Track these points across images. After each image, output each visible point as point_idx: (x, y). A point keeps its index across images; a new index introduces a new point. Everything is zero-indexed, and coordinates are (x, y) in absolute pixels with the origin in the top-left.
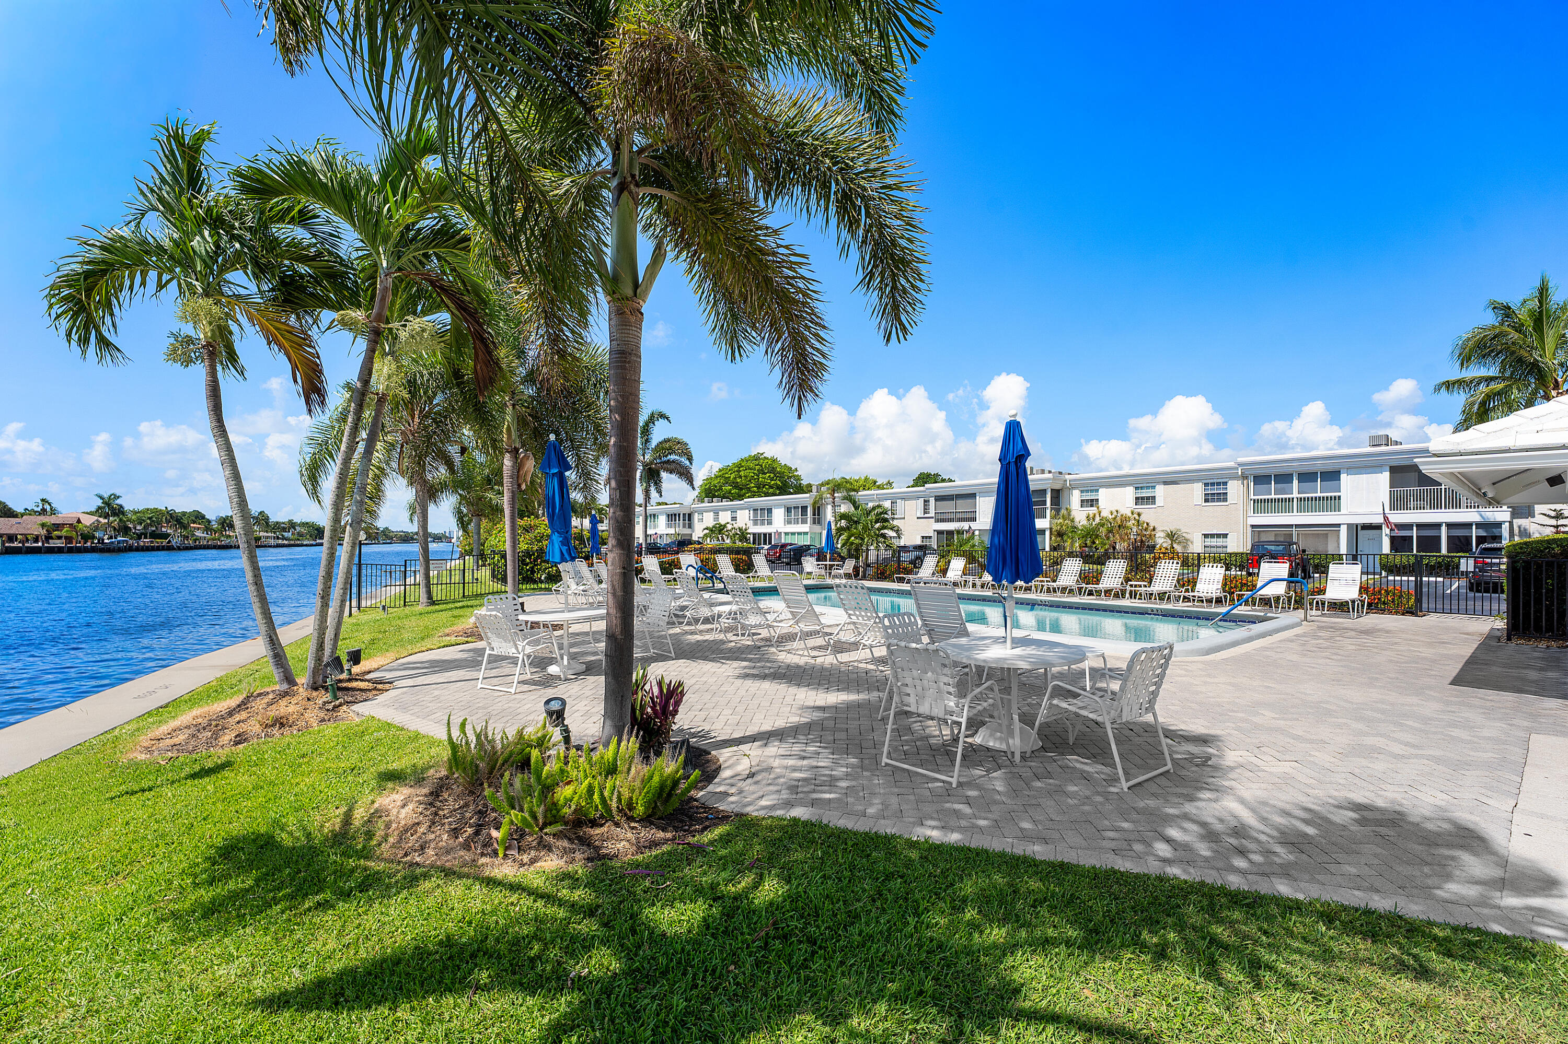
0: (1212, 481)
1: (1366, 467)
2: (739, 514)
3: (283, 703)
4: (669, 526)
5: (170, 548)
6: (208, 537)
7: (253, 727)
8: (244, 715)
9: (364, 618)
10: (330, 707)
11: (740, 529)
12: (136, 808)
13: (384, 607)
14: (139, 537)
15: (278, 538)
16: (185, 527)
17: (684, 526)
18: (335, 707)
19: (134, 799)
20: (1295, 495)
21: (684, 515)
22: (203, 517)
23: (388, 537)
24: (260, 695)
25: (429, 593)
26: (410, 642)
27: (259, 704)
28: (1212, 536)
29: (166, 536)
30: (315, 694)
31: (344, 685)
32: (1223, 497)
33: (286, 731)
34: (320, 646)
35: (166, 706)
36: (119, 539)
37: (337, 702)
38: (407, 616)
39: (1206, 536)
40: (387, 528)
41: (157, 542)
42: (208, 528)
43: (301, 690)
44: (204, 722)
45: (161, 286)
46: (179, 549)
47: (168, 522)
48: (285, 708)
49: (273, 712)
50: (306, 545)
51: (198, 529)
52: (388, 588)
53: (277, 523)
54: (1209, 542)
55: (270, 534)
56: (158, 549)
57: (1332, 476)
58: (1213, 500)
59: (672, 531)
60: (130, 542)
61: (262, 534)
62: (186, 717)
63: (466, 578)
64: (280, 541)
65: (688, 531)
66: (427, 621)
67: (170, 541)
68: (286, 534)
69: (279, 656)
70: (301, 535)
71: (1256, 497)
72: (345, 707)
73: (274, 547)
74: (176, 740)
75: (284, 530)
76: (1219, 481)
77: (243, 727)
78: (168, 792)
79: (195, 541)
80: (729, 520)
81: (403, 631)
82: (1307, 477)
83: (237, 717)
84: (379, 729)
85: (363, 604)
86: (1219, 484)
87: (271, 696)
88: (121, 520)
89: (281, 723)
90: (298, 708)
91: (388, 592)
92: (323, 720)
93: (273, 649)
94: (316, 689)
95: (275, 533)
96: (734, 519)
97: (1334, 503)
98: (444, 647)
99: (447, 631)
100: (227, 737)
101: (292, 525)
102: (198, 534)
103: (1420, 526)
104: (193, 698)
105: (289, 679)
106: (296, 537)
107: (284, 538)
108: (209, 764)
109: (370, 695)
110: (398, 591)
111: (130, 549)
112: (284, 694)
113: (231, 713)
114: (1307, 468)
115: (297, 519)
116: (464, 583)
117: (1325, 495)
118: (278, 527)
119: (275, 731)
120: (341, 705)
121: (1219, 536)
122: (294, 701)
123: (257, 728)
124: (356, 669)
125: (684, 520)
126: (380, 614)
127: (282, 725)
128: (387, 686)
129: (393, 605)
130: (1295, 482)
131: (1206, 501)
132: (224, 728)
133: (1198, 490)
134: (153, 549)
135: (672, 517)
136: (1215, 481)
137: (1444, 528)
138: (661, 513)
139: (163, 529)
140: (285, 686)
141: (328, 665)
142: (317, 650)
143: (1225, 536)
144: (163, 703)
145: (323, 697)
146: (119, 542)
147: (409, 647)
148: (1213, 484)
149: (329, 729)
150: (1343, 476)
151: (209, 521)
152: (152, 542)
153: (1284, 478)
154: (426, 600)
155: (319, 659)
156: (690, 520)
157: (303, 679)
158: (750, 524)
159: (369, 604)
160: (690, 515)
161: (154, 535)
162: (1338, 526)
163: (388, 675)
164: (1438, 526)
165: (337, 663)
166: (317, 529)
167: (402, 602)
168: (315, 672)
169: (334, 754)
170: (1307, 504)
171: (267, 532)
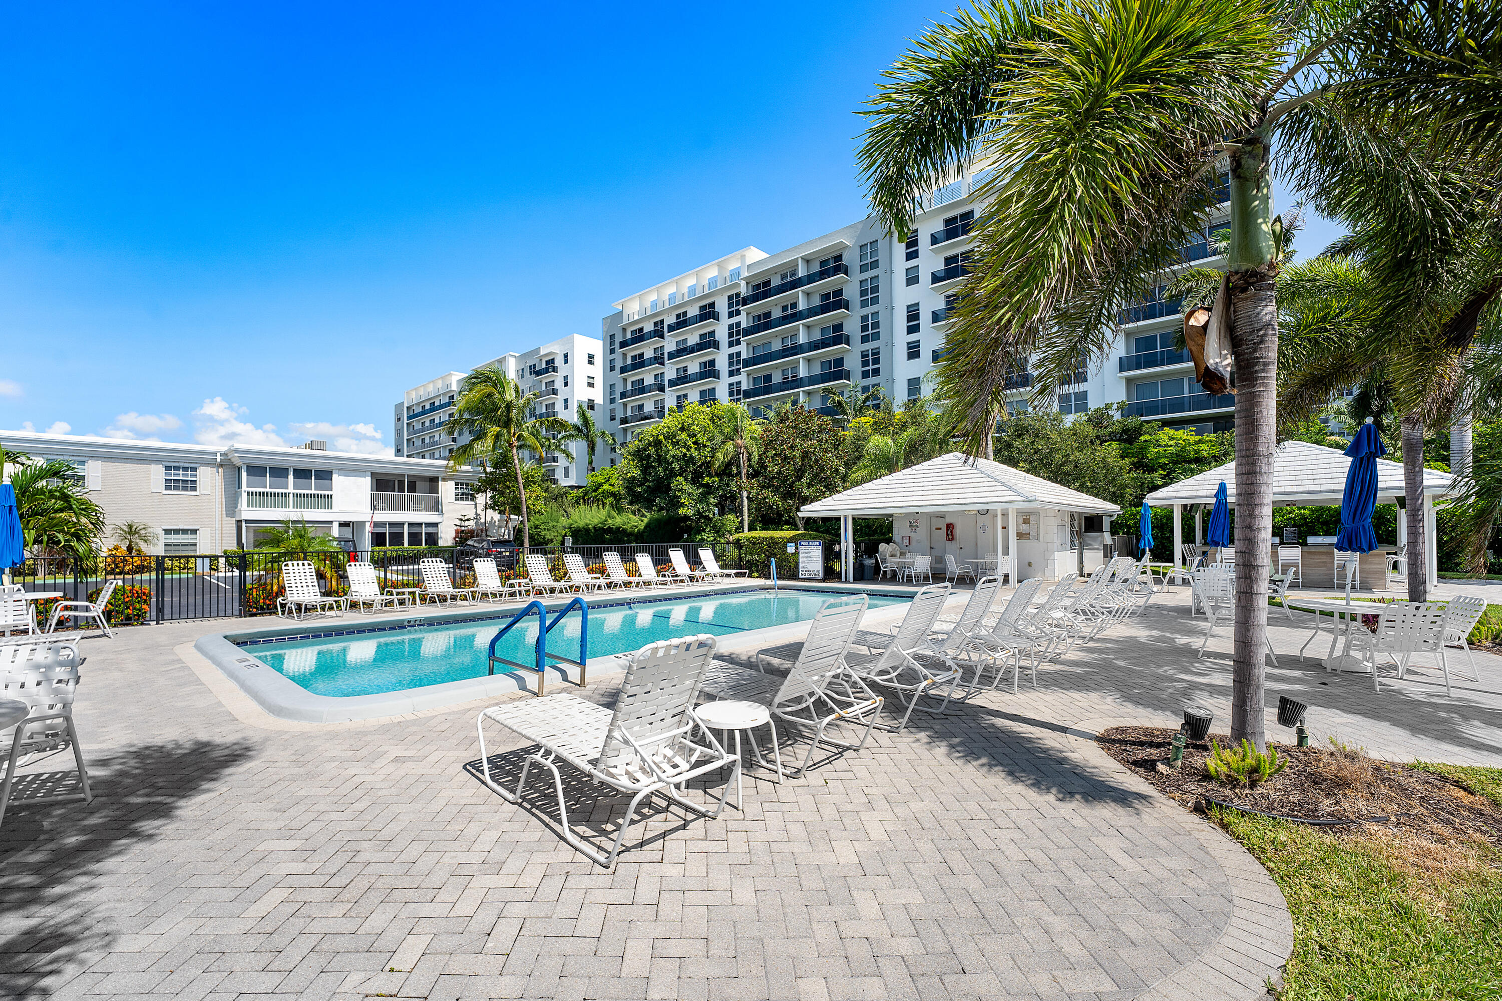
0: (177, 464)
1: (354, 470)
20: (291, 490)
28: (177, 532)
32: (192, 485)
39: (167, 532)
54: (174, 539)
57: (325, 475)
58: (177, 488)
71: (250, 490)
76: (186, 465)
82: (302, 474)
86: (185, 469)
97: (326, 501)
103: (392, 524)
114: (303, 465)
117: (320, 492)
121: (185, 531)
130: (291, 477)
131: (168, 488)
133: (157, 473)
136: (181, 465)
137: (406, 526)
143: (194, 531)
148: (177, 468)
150: (335, 477)
153: (279, 472)
162: (331, 522)
164: (402, 524)
170: (302, 500)
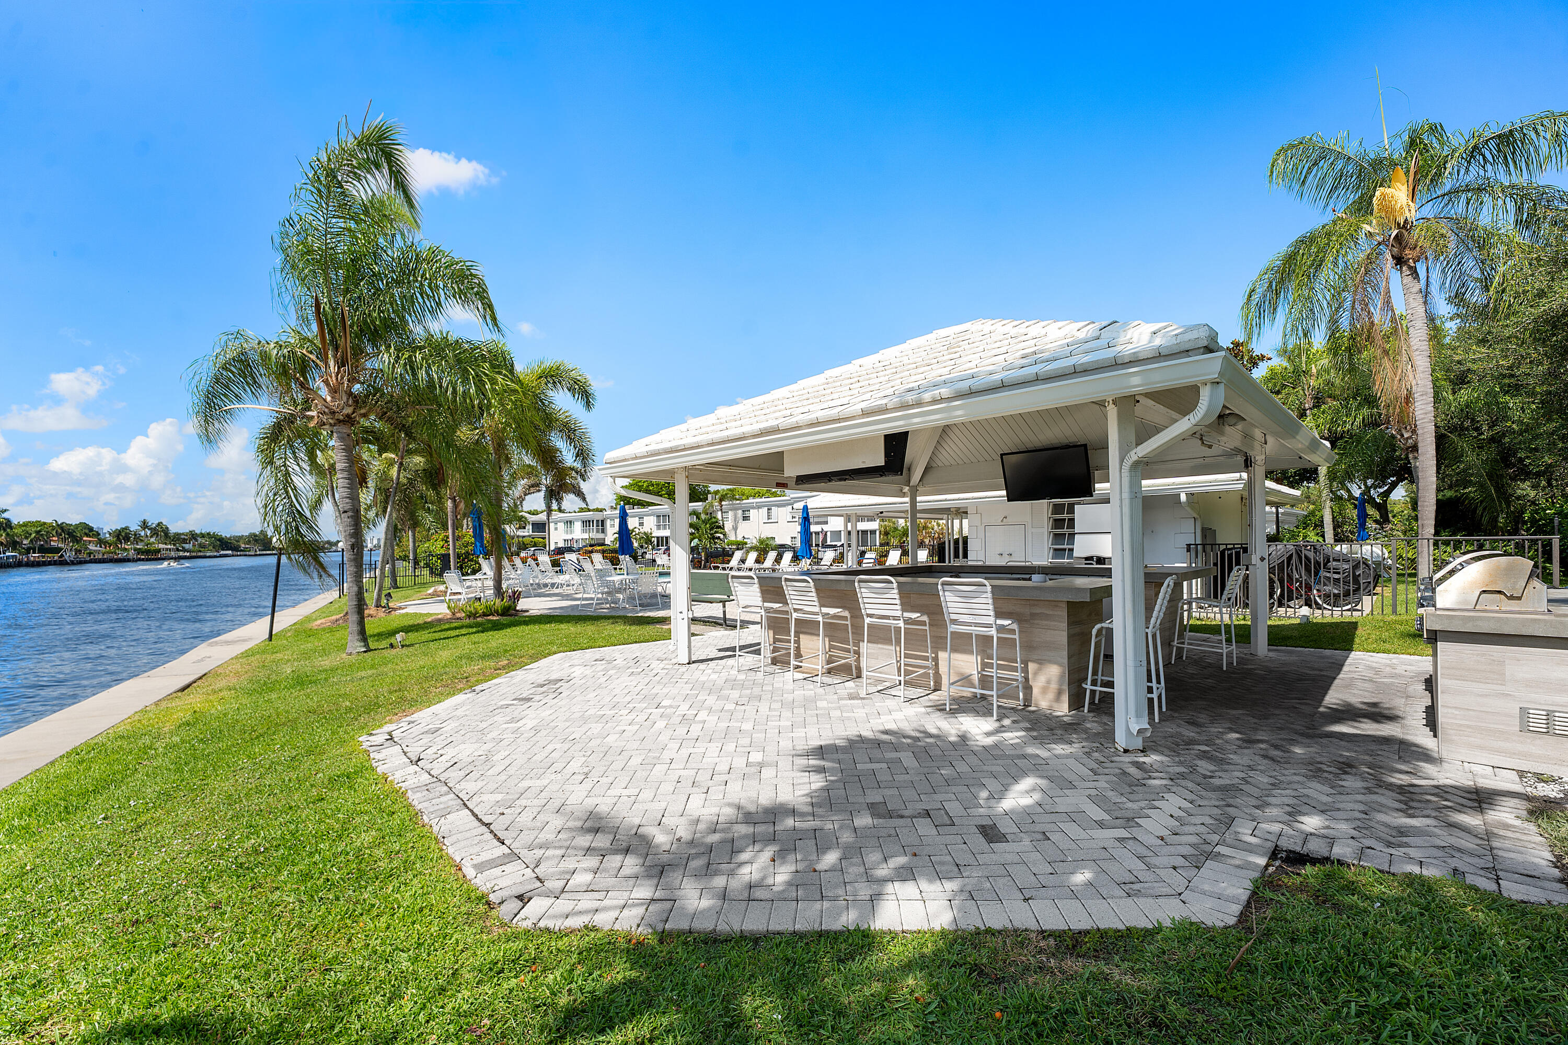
2: (646, 520)
4: (583, 531)
5: (62, 563)
6: (103, 550)
11: (645, 533)
14: (28, 551)
15: (178, 550)
16: (76, 540)
17: (598, 532)
21: (598, 521)
22: (94, 530)
29: (57, 550)
36: (8, 554)
41: (49, 557)
42: (101, 542)
46: (73, 563)
47: (59, 535)
50: (210, 557)
51: (90, 542)
53: (178, 533)
55: (169, 547)
56: (50, 563)
59: (586, 536)
60: (19, 557)
61: (161, 546)
64: (181, 554)
65: (601, 536)
67: (62, 556)
68: (186, 546)
70: (202, 546)
73: (176, 559)
75: (184, 541)
79: (90, 554)
80: (637, 525)
88: (8, 534)
95: (174, 545)
96: (641, 524)
101: (193, 536)
102: (92, 547)
106: (197, 548)
107: (184, 550)
111: (19, 564)
115: (198, 530)
118: (178, 539)
125: (598, 526)
134: (44, 564)
135: (586, 523)
138: (577, 520)
139: (52, 543)
146: (8, 557)
151: (101, 535)
152: (43, 557)
156: (602, 525)
158: (654, 528)
160: (602, 521)
161: (42, 550)
166: (219, 540)
171: (166, 544)
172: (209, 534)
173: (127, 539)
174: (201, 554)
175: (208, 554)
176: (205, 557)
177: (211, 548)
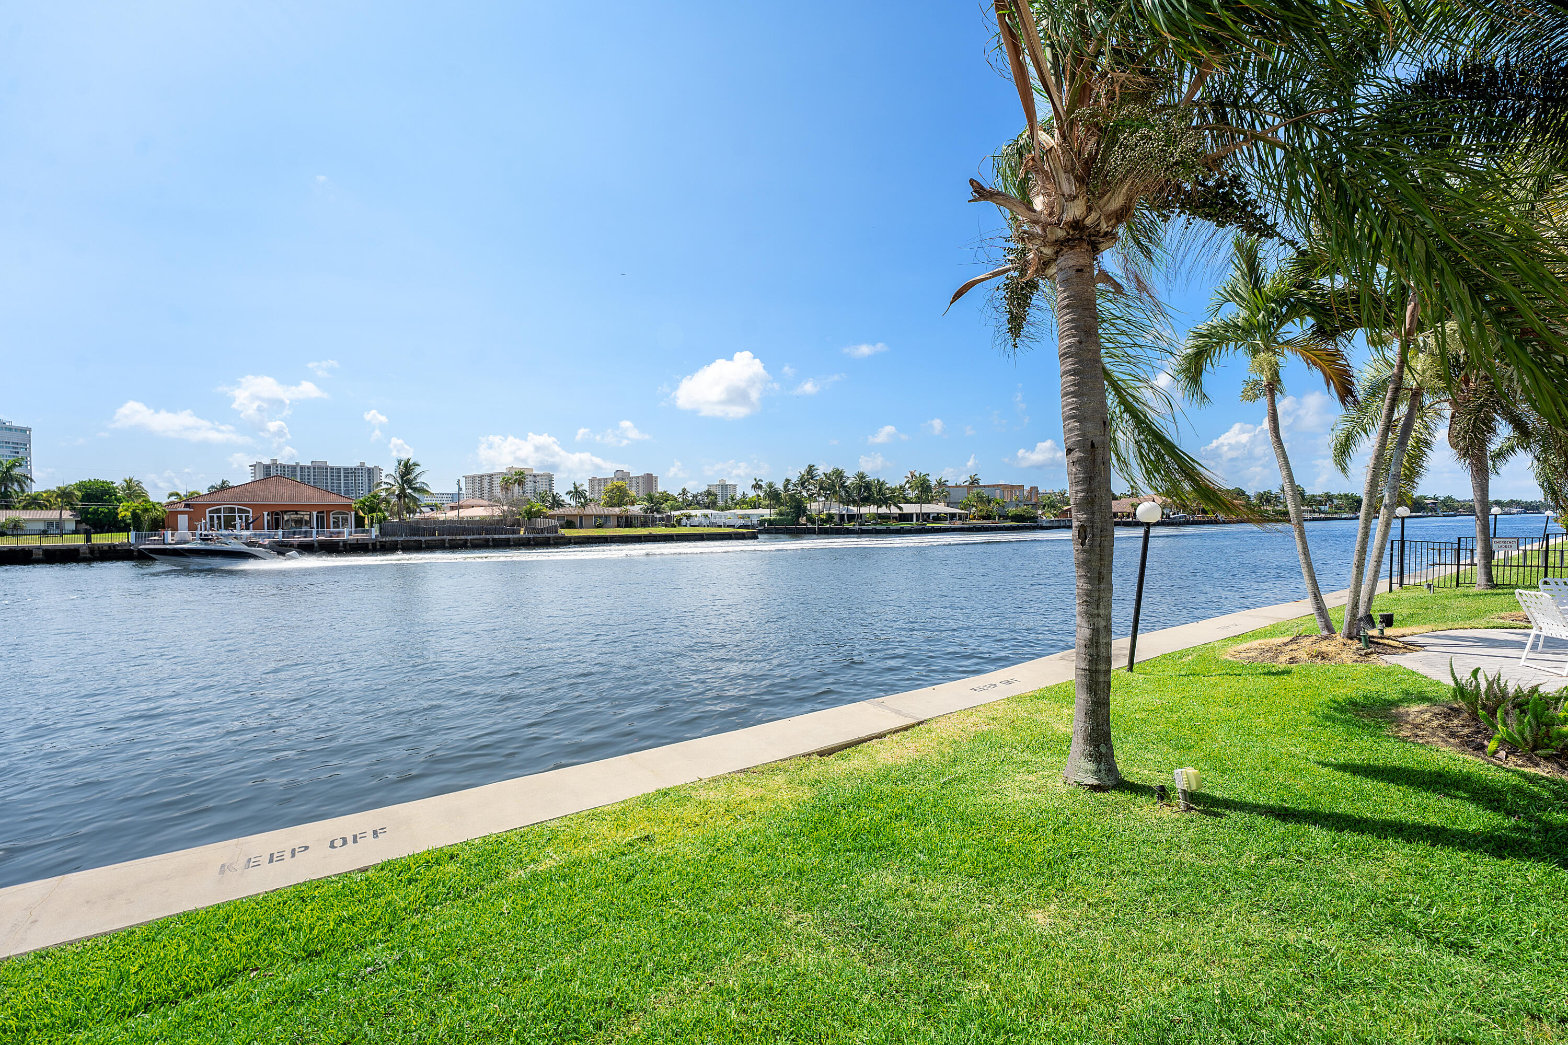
3: (1324, 643)
5: (1217, 522)
7: (1302, 655)
8: (1295, 646)
9: (1405, 594)
10: (1363, 652)
12: (1232, 681)
13: (1429, 586)
15: (1314, 512)
18: (1366, 654)
19: (1231, 678)
22: (1244, 493)
23: (1450, 508)
24: (1306, 636)
25: (1489, 575)
26: (1454, 620)
27: (1307, 642)
30: (1350, 642)
31: (1376, 640)
33: (1327, 662)
34: (1356, 605)
35: (1238, 636)
37: (1369, 651)
38: (1456, 596)
40: (1449, 497)
42: (1249, 504)
43: (1338, 637)
44: (1267, 648)
45: (1236, 348)
46: (1224, 522)
48: (1324, 646)
49: (1316, 647)
50: (1345, 519)
51: (1240, 505)
52: (1436, 568)
53: (1313, 496)
60: (1188, 517)
62: (1255, 643)
63: (1551, 560)
64: (1316, 515)
66: (1481, 603)
67: (1217, 516)
68: (1322, 508)
69: (1321, 610)
70: (1338, 508)
72: (1375, 656)
73: (1310, 520)
74: (1250, 655)
75: (1320, 503)
77: (1295, 654)
78: (1249, 678)
81: (1447, 609)
83: (1291, 647)
84: (1404, 674)
85: (1406, 581)
87: (1315, 638)
89: (1322, 656)
90: (1334, 649)
91: (1436, 573)
92: (1356, 661)
93: (1317, 604)
94: (1351, 639)
95: (1311, 506)
98: (1493, 628)
99: (1502, 614)
100: (1283, 658)
101: (1329, 498)
104: (1255, 635)
105: (1329, 627)
106: (1333, 510)
107: (1320, 512)
108: (1274, 670)
109: (1400, 651)
110: (1448, 572)
111: (1191, 523)
112: (1326, 638)
113: (1285, 644)
115: (1335, 492)
116: (1546, 567)
118: (1314, 501)
119: (1318, 660)
120: (1372, 653)
122: (1333, 643)
123: (1305, 657)
124: (1388, 632)
126: (1426, 593)
127: (1323, 658)
128: (1417, 648)
129: (1442, 585)
132: (1281, 652)
140: (1325, 633)
141: (1361, 619)
142: (1353, 608)
144: (1236, 634)
145: (1356, 645)
146: (1180, 517)
147: (1451, 623)
149: (1361, 667)
151: (1249, 497)
152: (1206, 517)
154: (1484, 582)
155: (1354, 615)
157: (1341, 629)
159: (1412, 582)
163: (1421, 640)
165: (1369, 620)
167: (1454, 583)
168: (1351, 625)
169: (1363, 681)
172: (1346, 495)
173: (1268, 501)
174: (1336, 516)
175: (1343, 516)
176: (1340, 519)
177: (1347, 509)
